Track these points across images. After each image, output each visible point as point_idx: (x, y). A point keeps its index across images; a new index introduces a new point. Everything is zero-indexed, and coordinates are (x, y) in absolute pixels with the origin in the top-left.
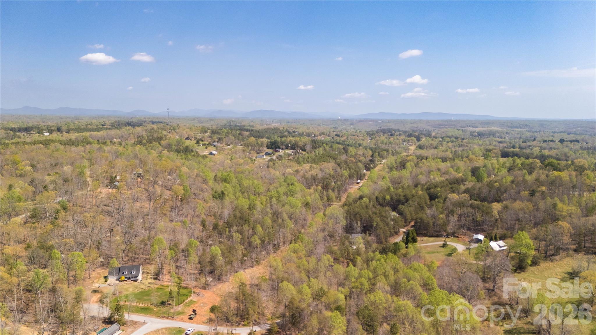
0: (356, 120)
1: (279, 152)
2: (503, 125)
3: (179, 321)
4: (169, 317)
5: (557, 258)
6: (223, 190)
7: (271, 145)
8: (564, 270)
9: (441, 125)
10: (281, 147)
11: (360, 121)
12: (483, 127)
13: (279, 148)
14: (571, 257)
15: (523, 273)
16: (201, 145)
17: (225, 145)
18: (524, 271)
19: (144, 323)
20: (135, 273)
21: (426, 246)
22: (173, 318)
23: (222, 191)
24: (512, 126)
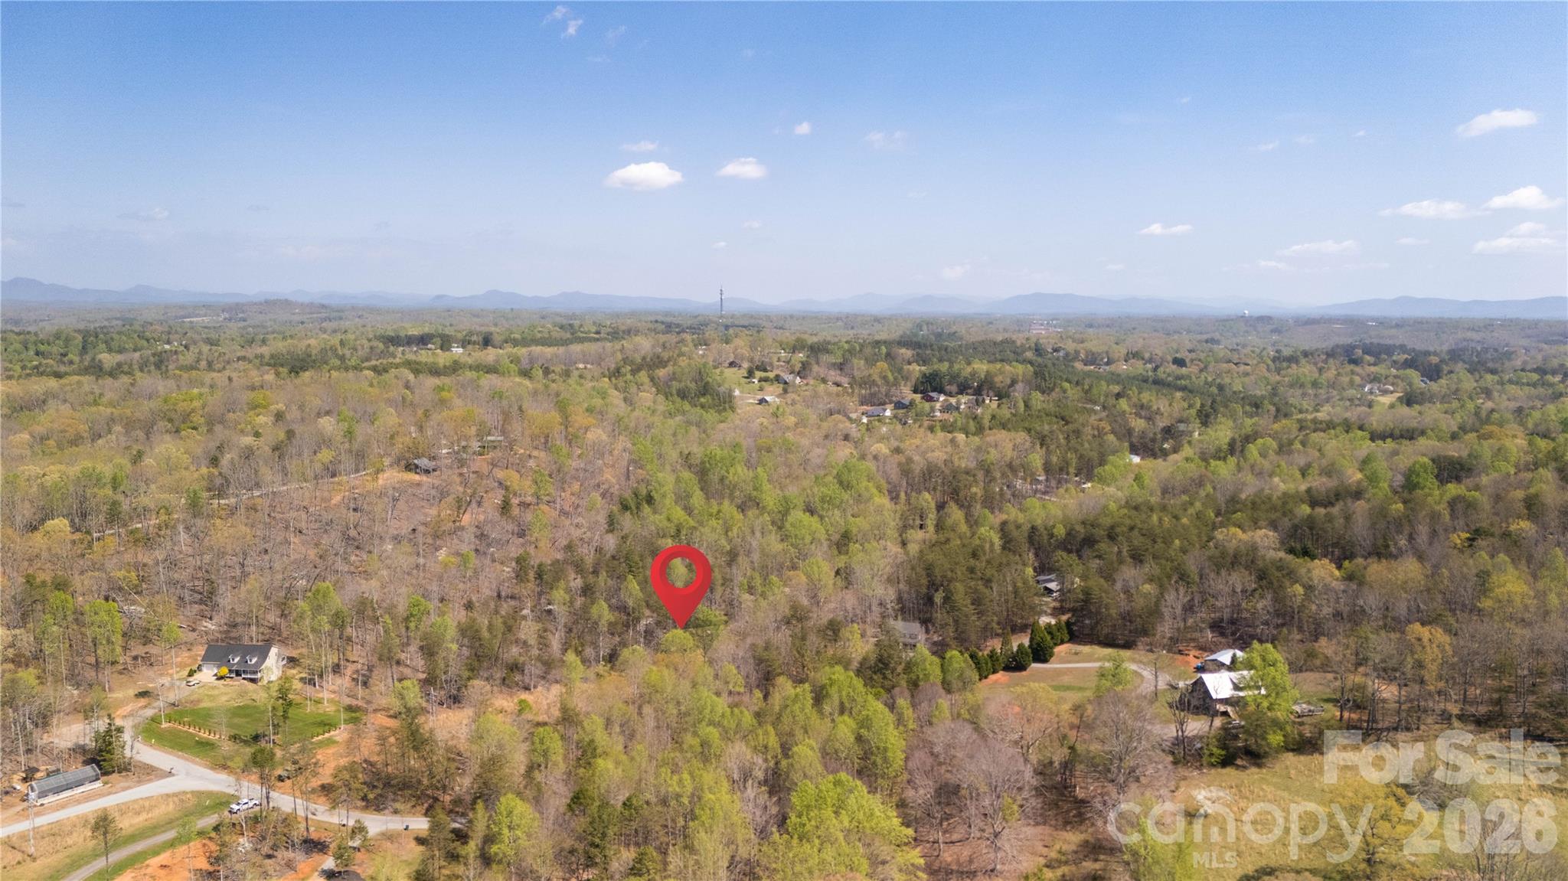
0: (1296, 321)
1: (936, 401)
3: (295, 791)
10: (951, 388)
11: (1306, 322)
13: (941, 391)
15: (1254, 770)
16: (756, 381)
18: (1259, 766)
21: (1067, 668)
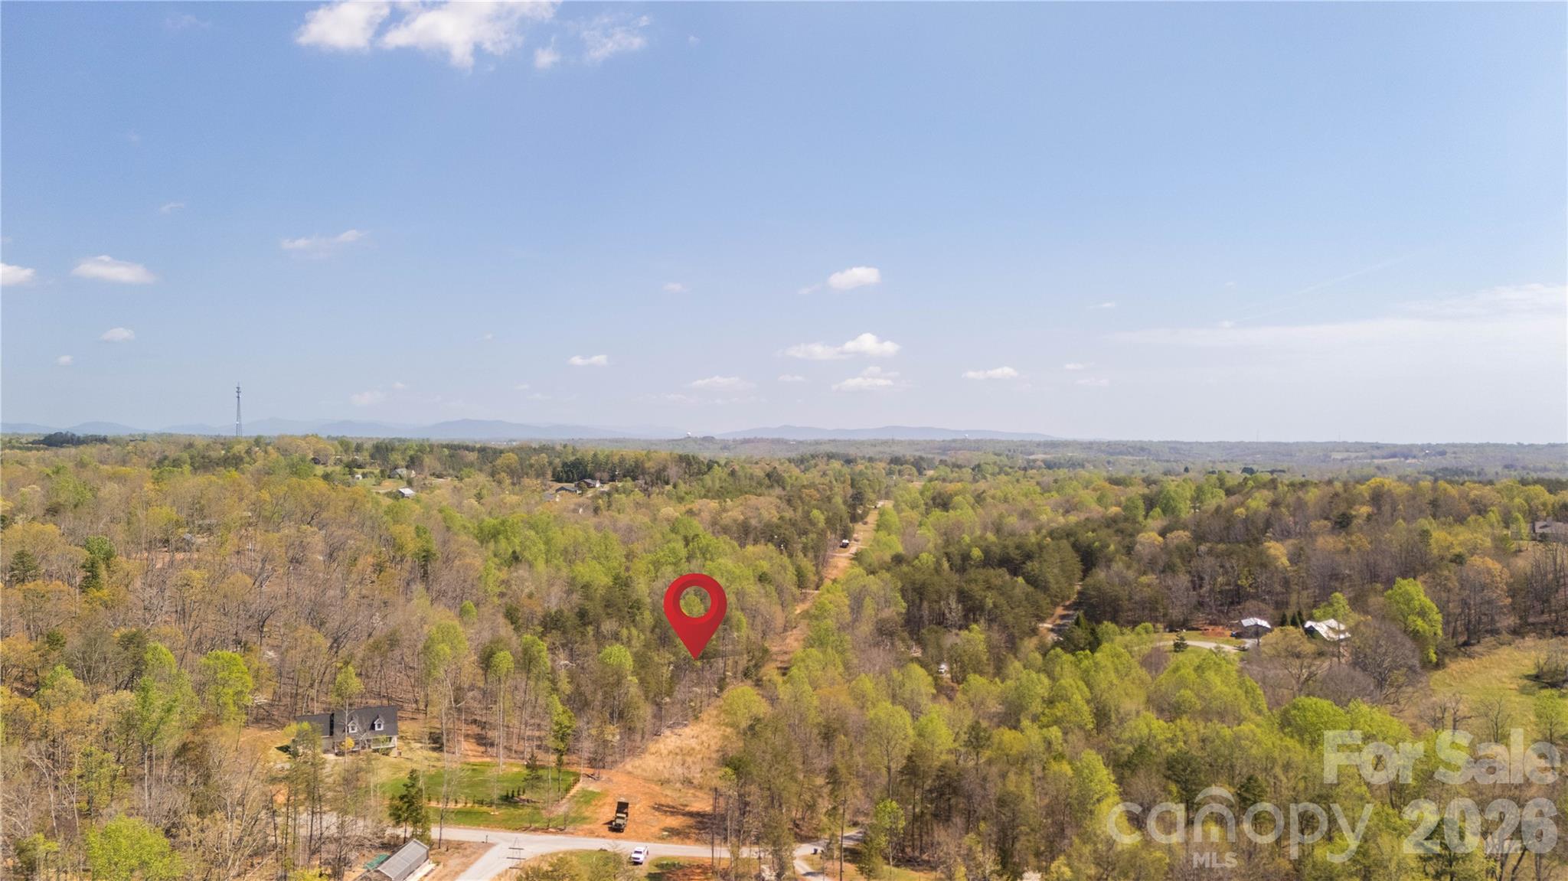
0: (734, 441)
1: (594, 487)
2: (1090, 448)
3: (585, 835)
4: (550, 830)
5: (1477, 648)
6: (518, 549)
7: (566, 472)
8: (1512, 673)
9: (945, 447)
10: (598, 475)
11: (746, 441)
12: (1045, 453)
13: (593, 478)
14: (1510, 644)
16: (359, 476)
17: (429, 477)
19: (487, 846)
20: (382, 728)
22: (561, 830)
23: (514, 552)
24: (1111, 451)
